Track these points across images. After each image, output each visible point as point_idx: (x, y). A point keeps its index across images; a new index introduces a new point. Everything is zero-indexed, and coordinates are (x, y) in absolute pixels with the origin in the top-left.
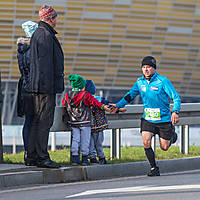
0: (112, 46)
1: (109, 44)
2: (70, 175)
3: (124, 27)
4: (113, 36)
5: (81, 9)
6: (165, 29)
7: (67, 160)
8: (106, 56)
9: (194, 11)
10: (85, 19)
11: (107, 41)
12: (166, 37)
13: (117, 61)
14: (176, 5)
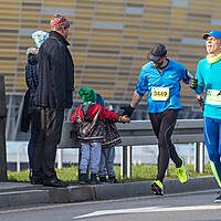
0: (123, 58)
1: (119, 55)
2: (78, 194)
3: (136, 38)
4: (124, 47)
5: (90, 19)
6: (179, 40)
7: (75, 178)
8: (116, 68)
9: (209, 22)
10: (94, 30)
11: (118, 53)
12: (180, 48)
13: (127, 74)
14: (190, 15)
